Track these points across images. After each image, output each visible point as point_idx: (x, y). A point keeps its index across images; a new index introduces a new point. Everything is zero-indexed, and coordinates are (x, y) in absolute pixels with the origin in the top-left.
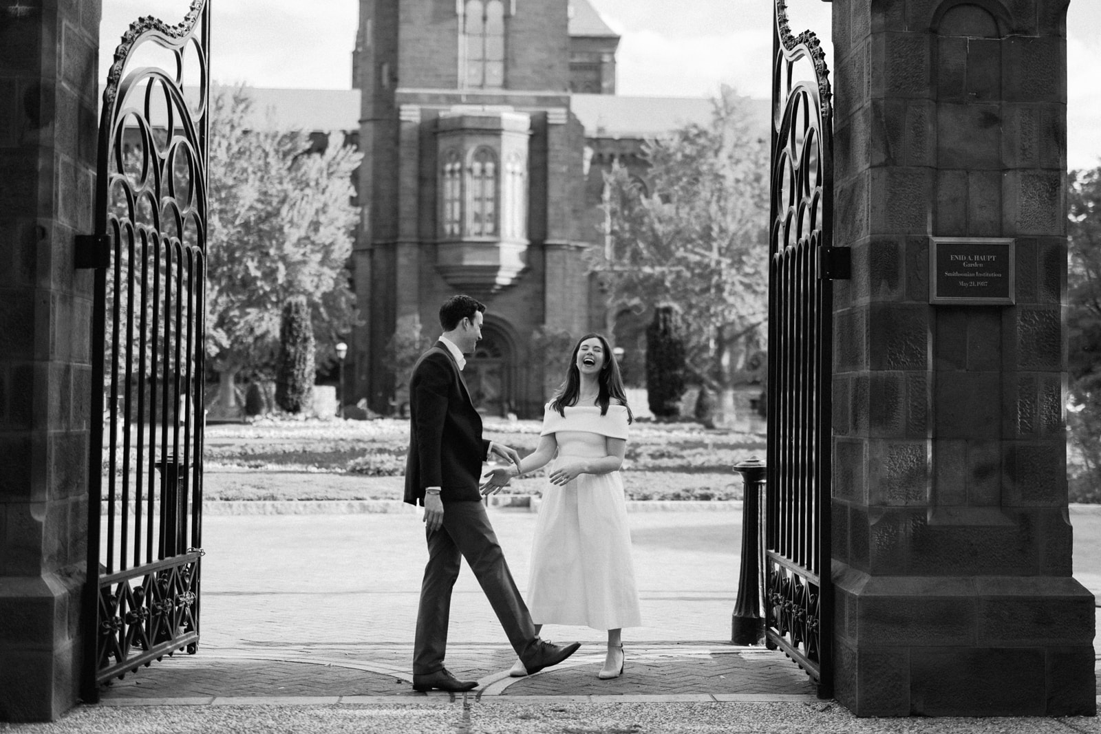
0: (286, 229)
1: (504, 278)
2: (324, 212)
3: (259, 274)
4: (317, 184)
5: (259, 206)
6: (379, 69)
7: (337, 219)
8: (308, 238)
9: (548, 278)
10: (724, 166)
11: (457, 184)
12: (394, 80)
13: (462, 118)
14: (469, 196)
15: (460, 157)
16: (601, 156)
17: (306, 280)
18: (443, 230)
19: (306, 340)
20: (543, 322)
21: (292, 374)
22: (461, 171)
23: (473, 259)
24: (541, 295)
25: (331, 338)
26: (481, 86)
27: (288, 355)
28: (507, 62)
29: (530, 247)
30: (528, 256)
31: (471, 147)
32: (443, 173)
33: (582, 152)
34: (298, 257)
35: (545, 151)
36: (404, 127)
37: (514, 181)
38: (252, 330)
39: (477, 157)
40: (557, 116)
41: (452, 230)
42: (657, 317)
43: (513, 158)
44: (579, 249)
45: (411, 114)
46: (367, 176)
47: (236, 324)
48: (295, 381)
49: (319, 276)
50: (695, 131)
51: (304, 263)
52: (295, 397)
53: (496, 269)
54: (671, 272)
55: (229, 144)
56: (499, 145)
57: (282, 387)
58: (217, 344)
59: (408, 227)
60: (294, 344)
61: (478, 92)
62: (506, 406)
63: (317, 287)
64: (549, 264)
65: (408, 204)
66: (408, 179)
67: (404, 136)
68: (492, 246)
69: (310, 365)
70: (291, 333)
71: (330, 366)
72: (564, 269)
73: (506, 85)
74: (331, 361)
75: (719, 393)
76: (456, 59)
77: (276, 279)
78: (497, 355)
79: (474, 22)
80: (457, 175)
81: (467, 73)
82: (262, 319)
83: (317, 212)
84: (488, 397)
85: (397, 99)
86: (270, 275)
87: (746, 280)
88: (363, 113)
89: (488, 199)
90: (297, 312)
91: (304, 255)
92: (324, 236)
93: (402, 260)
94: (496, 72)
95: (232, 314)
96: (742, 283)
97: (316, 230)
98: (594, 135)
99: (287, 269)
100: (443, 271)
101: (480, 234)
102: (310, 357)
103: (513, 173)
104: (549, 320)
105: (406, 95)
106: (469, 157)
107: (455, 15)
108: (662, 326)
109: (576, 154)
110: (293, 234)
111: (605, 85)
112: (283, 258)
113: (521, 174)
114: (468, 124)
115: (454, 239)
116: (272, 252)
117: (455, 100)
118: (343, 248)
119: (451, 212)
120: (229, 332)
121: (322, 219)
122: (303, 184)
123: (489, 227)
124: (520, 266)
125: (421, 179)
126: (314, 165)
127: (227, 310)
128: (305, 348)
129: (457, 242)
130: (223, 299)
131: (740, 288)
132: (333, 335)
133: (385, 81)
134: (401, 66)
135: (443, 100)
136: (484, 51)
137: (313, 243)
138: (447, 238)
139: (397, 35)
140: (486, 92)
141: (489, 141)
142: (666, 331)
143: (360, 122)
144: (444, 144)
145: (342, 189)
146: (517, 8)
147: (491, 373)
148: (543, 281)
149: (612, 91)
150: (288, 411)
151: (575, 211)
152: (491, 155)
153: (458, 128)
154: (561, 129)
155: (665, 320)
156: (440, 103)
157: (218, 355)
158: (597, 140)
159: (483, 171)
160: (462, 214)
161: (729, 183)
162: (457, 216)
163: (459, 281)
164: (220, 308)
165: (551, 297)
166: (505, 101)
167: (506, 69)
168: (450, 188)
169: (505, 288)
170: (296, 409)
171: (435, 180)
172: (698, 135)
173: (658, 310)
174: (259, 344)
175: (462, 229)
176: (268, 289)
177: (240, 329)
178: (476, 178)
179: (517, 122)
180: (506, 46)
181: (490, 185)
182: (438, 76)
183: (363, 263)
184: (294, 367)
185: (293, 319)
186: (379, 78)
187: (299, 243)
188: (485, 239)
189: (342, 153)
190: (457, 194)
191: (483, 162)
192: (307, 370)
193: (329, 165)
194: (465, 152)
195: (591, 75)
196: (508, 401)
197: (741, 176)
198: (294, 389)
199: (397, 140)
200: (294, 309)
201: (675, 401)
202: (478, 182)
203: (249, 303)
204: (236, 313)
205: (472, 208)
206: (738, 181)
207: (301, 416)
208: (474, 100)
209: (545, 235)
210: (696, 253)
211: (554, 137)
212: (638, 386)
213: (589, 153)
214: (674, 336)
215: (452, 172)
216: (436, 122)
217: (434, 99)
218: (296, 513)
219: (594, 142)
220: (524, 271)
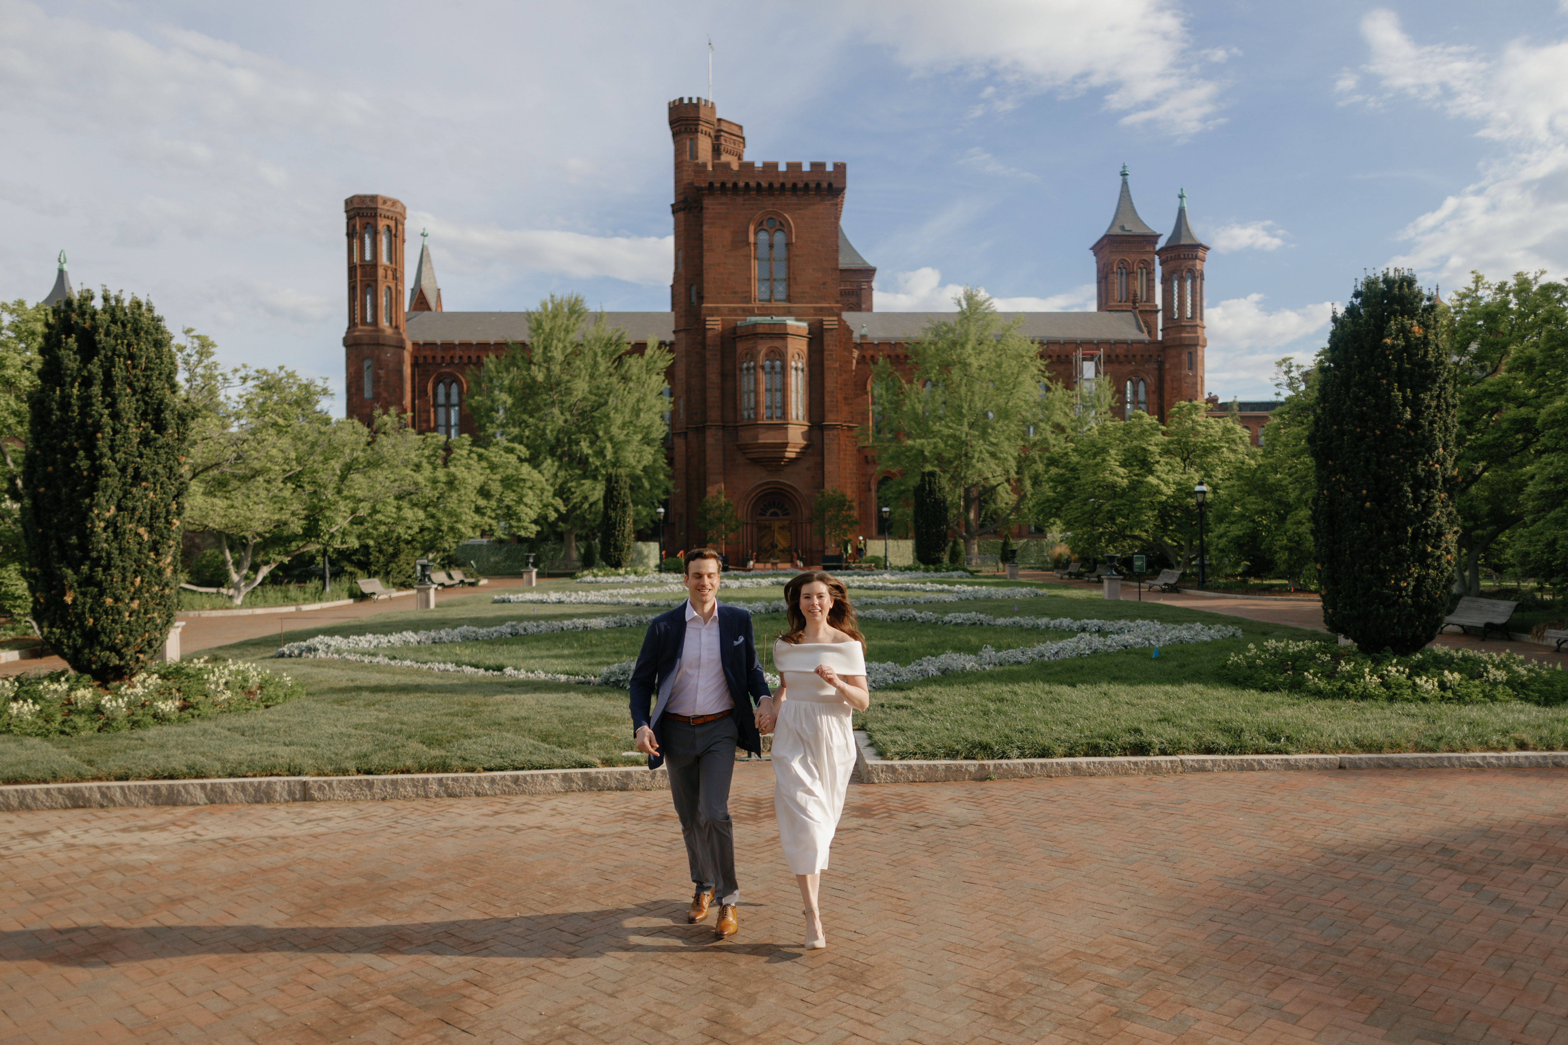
0: (612, 415)
1: (791, 453)
2: (644, 400)
3: (590, 452)
4: (638, 378)
5: (593, 398)
6: (689, 290)
7: (654, 406)
8: (631, 422)
9: (826, 452)
10: (970, 355)
11: (752, 378)
12: (701, 298)
13: (755, 325)
14: (762, 388)
15: (754, 358)
16: (864, 357)
17: (629, 456)
18: (742, 416)
19: (625, 505)
20: (823, 487)
21: (614, 535)
22: (754, 368)
23: (767, 438)
24: (821, 465)
25: (653, 503)
26: (770, 301)
27: (610, 518)
28: (790, 281)
29: (810, 428)
30: (808, 435)
31: (763, 348)
32: (741, 370)
33: (851, 353)
34: (622, 437)
35: (821, 351)
36: (710, 334)
37: (797, 375)
38: (586, 498)
39: (768, 357)
40: (830, 322)
41: (749, 415)
42: (923, 479)
43: (796, 357)
44: (850, 428)
45: (715, 324)
46: (680, 373)
47: (573, 493)
48: (616, 540)
49: (641, 452)
50: (945, 328)
51: (628, 442)
52: (616, 554)
53: (785, 445)
54: (929, 444)
55: (565, 347)
56: (786, 347)
57: (605, 544)
58: (557, 510)
59: (714, 414)
60: (614, 509)
61: (767, 305)
62: (795, 555)
63: (639, 462)
64: (826, 441)
65: (713, 395)
66: (713, 376)
67: (709, 342)
68: (782, 427)
69: (629, 526)
70: (611, 499)
71: (652, 525)
72: (839, 444)
73: (789, 299)
74: (653, 521)
75: (966, 541)
76: (750, 279)
77: (604, 457)
78: (788, 514)
79: (763, 251)
80: (752, 371)
81: (759, 290)
82: (594, 489)
83: (638, 401)
84: (780, 547)
85: (704, 312)
86: (601, 453)
87: (991, 449)
88: (676, 326)
89: (776, 390)
90: (617, 482)
91: (627, 435)
92: (645, 419)
93: (710, 440)
94: (780, 290)
95: (569, 485)
96: (988, 452)
97: (638, 416)
98: (858, 341)
99: (613, 447)
100: (743, 449)
101: (771, 418)
102: (629, 520)
103: (796, 369)
104: (826, 485)
105: (710, 308)
106: (761, 359)
107: (749, 244)
108: (927, 488)
109: (846, 354)
110: (618, 420)
111: (864, 306)
112: (611, 439)
113: (803, 370)
114: (760, 330)
115: (751, 422)
116: (601, 433)
117: (750, 312)
118: (660, 430)
119: (747, 401)
120: (566, 501)
121: (641, 405)
122: (625, 379)
123: (779, 413)
124: (803, 442)
125: (724, 376)
126: (634, 364)
127: (565, 482)
128: (624, 512)
129: (754, 425)
130: (561, 474)
131: (986, 456)
132: (655, 501)
133: (694, 299)
134: (705, 285)
135: (739, 312)
136: (771, 272)
137: (635, 426)
138: (745, 422)
139: (702, 262)
140: (774, 304)
141: (777, 344)
142: (931, 492)
143: (674, 332)
144: (741, 347)
145: (657, 382)
146: (797, 237)
147: (782, 528)
148: (822, 455)
149: (870, 309)
150: (612, 566)
151: (846, 399)
152: (780, 355)
153: (753, 334)
154: (834, 333)
155: (930, 483)
156: (737, 315)
157: (558, 520)
158: (861, 345)
159: (773, 367)
160: (757, 402)
161: (974, 370)
162: (752, 404)
163: (755, 456)
164: (559, 481)
165: (828, 467)
166: (789, 312)
167: (789, 286)
168: (746, 383)
169: (792, 460)
170: (617, 565)
171: (735, 375)
172: (947, 332)
173: (923, 473)
174: (593, 509)
175: (756, 414)
176: (598, 464)
177: (576, 499)
178: (766, 373)
179: (798, 327)
180: (789, 268)
181: (778, 378)
182: (735, 293)
183: (680, 444)
184: (615, 528)
185: (613, 488)
186: (689, 297)
187: (623, 426)
188: (775, 421)
189: (658, 352)
190: (752, 387)
191: (772, 361)
192: (627, 530)
193: (648, 364)
194: (759, 352)
195: (853, 300)
196: (796, 551)
197: (983, 364)
198: (616, 548)
199: (703, 344)
200: (614, 479)
201: (939, 552)
202: (768, 376)
203: (584, 476)
204: (574, 484)
205: (764, 399)
206: (981, 368)
207: (622, 571)
208: (764, 312)
209: (823, 418)
210: (950, 428)
211: (828, 340)
212: (906, 538)
213: (856, 353)
214: (938, 495)
215: (748, 369)
216: (735, 328)
217: (733, 311)
218: (478, 794)
219: (858, 346)
220: (806, 447)
